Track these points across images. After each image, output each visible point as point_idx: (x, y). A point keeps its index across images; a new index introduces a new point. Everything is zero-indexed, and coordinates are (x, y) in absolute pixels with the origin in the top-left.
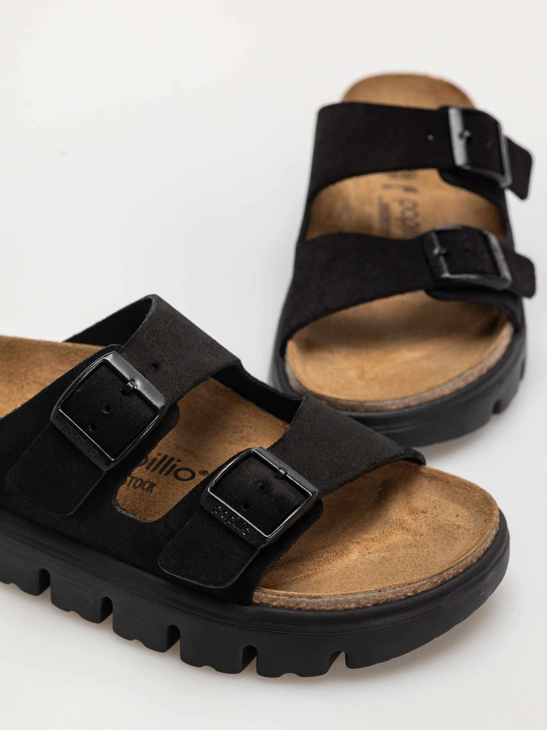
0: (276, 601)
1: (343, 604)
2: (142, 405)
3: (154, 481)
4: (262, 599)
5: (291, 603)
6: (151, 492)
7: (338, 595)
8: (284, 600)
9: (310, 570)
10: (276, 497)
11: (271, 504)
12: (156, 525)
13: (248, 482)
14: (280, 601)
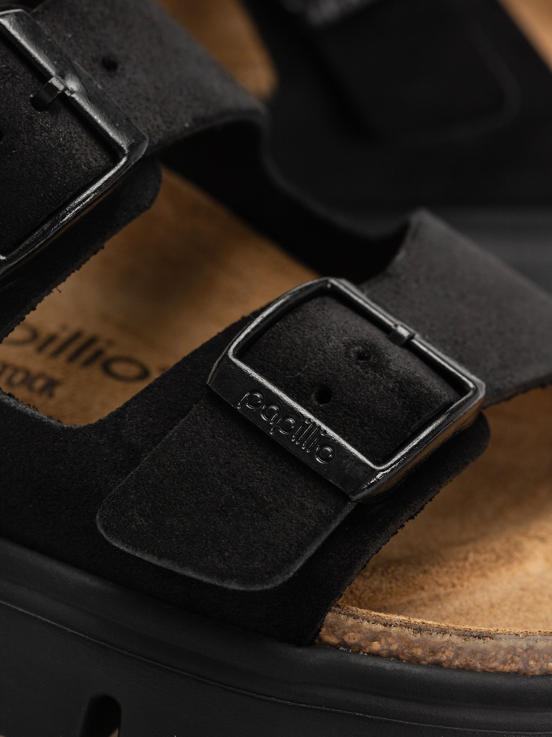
0: (379, 641)
1: (544, 658)
2: (81, 137)
3: (57, 375)
4: (345, 633)
5: (417, 647)
6: (51, 395)
7: (534, 634)
8: (400, 638)
9: (440, 585)
10: (398, 378)
11: (387, 392)
12: (90, 435)
13: (328, 342)
14: (390, 640)
